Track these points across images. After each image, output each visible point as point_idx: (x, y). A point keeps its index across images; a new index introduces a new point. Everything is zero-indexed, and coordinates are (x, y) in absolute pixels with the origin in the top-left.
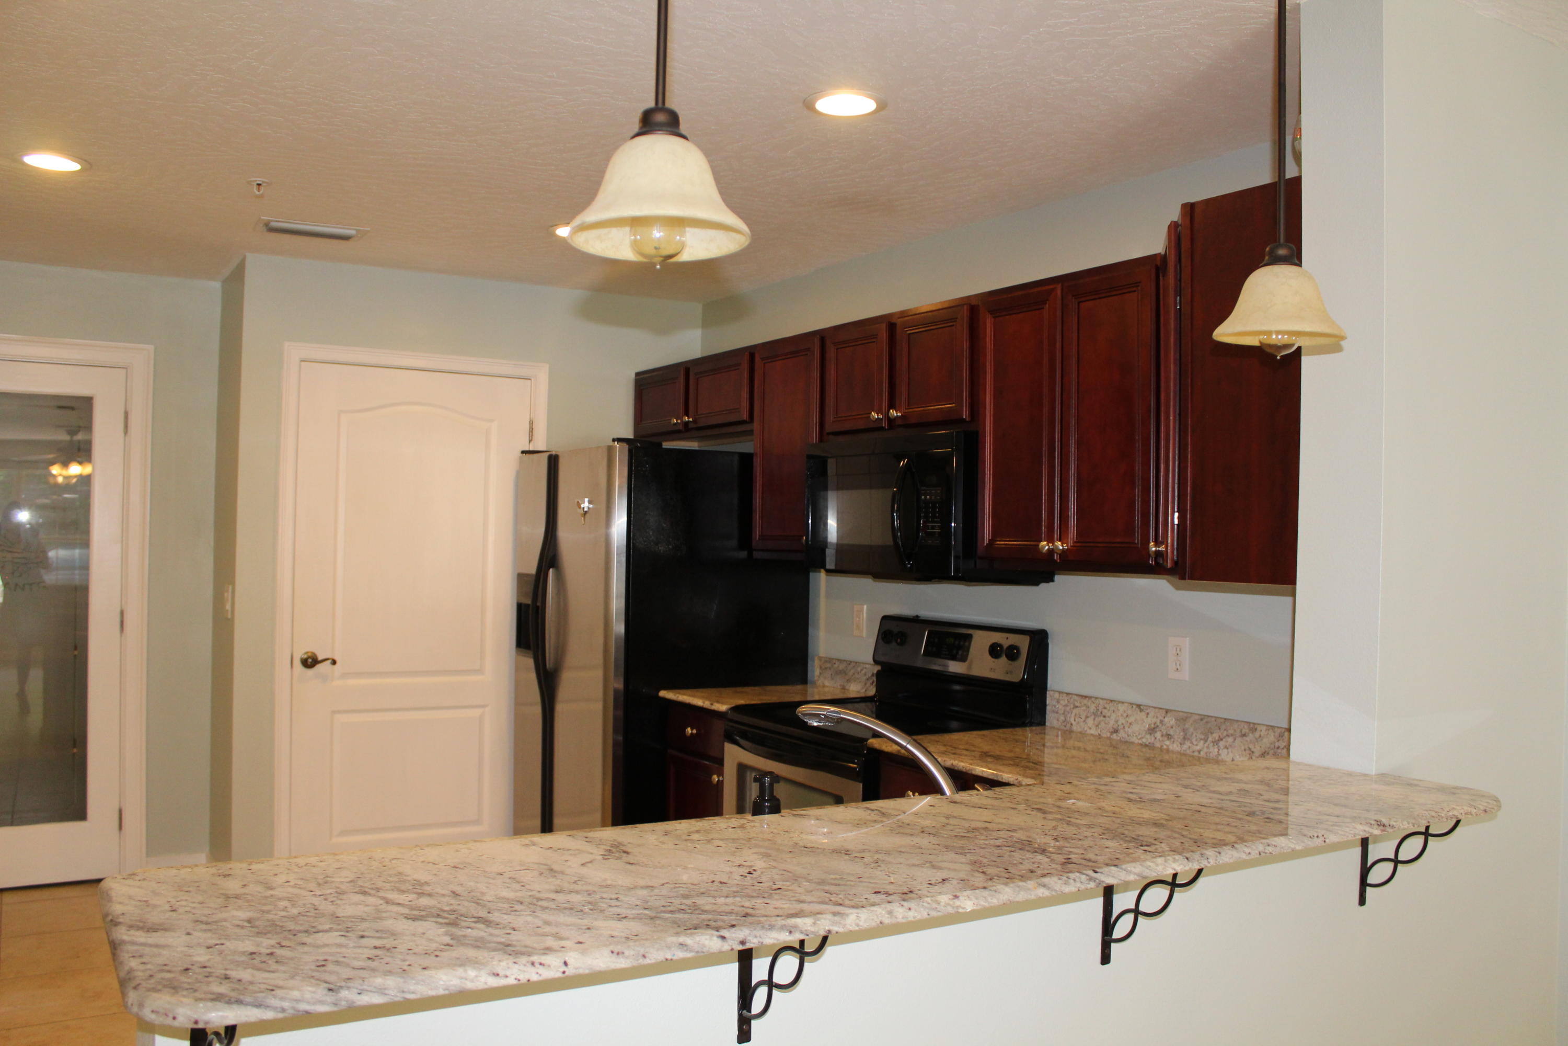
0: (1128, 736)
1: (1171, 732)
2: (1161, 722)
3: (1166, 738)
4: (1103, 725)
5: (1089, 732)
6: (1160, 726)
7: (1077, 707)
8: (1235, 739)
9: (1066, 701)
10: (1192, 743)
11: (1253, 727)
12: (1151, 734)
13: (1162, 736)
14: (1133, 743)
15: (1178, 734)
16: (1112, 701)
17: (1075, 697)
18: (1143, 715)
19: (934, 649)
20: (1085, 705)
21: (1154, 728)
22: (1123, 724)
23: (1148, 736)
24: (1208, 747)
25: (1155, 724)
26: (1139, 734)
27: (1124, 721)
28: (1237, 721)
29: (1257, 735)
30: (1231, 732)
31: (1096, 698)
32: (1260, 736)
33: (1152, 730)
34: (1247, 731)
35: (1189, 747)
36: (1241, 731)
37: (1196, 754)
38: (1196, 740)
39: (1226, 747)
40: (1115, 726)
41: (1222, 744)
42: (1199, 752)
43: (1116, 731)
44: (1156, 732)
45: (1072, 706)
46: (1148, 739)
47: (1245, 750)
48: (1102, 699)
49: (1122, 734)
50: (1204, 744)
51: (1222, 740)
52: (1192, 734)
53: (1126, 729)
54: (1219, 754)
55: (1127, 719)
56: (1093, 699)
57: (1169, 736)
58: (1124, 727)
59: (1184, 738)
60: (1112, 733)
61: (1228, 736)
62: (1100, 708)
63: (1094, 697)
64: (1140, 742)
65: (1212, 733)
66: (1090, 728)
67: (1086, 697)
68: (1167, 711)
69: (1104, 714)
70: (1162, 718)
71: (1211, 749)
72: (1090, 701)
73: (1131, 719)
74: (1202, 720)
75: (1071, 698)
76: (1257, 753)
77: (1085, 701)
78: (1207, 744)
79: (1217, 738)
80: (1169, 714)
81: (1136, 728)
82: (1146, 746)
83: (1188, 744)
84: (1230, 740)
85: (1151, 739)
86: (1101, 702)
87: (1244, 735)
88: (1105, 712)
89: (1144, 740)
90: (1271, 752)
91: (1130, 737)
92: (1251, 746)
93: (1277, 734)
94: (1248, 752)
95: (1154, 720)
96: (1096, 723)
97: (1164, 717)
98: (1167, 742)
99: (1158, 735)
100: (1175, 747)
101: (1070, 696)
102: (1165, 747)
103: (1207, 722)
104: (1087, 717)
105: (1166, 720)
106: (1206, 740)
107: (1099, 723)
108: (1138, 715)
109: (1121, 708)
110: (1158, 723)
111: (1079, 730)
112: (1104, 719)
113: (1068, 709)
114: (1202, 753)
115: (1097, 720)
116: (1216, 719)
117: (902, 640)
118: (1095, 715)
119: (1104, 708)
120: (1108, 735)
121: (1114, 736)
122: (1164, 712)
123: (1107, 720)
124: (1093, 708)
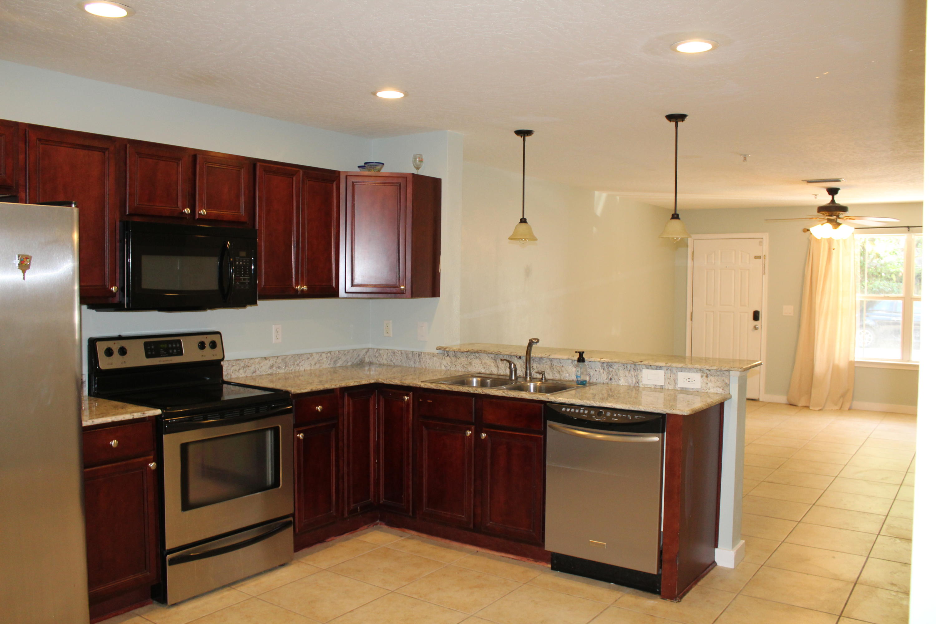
0: (261, 372)
1: (280, 365)
2: (276, 362)
3: (278, 369)
4: (248, 371)
5: (241, 376)
6: (275, 364)
7: (234, 366)
8: (305, 361)
9: (227, 365)
10: (289, 367)
11: (311, 355)
12: (271, 369)
13: (276, 368)
14: (263, 375)
15: (282, 365)
16: (252, 359)
17: (233, 361)
18: (267, 361)
19: (153, 353)
20: (238, 364)
21: (272, 366)
22: (258, 368)
23: (270, 370)
24: (295, 367)
25: (273, 364)
26: (266, 370)
27: (258, 366)
28: (306, 354)
29: (313, 357)
30: (303, 358)
31: (244, 359)
32: (314, 357)
33: (271, 367)
34: (309, 357)
35: (288, 370)
36: (307, 357)
37: (291, 371)
38: (290, 366)
39: (302, 365)
40: (254, 370)
41: (300, 364)
42: (292, 370)
43: (255, 372)
44: (273, 367)
45: (231, 366)
46: (270, 371)
47: (309, 364)
48: (247, 359)
49: (258, 372)
50: (294, 366)
51: (300, 363)
52: (289, 364)
53: (260, 369)
54: (299, 369)
55: (260, 365)
56: (242, 360)
57: (279, 367)
58: (259, 369)
59: (286, 366)
60: (253, 373)
61: (302, 360)
62: (246, 364)
63: (242, 359)
64: (266, 373)
65: (296, 361)
66: (241, 374)
67: (238, 360)
68: (278, 357)
69: (248, 366)
70: (276, 361)
71: (296, 368)
72: (241, 361)
73: (262, 364)
74: (292, 357)
75: (230, 362)
76: (313, 364)
77: (238, 362)
78: (295, 366)
79: (298, 363)
80: (279, 358)
81: (264, 368)
82: (269, 374)
83: (287, 368)
84: (303, 362)
85: (271, 371)
86: (247, 360)
87: (308, 359)
88: (249, 364)
89: (268, 372)
90: (318, 362)
91: (261, 373)
92: (311, 362)
93: (319, 355)
94: (310, 365)
95: (272, 362)
96: (244, 371)
97: (277, 360)
98: (279, 370)
99: (274, 368)
100: (281, 371)
101: (230, 361)
102: (277, 372)
103: (294, 357)
104: (239, 369)
105: (278, 361)
106: (294, 365)
107: (246, 371)
108: (265, 362)
109: (257, 360)
110: (274, 363)
111: (236, 376)
112: (248, 368)
113: (229, 368)
114: (293, 370)
115: (245, 369)
116: (298, 355)
117: (123, 352)
118: (244, 367)
119: (248, 363)
120: (251, 375)
121: (254, 374)
122: (276, 358)
123: (250, 368)
124: (242, 365)
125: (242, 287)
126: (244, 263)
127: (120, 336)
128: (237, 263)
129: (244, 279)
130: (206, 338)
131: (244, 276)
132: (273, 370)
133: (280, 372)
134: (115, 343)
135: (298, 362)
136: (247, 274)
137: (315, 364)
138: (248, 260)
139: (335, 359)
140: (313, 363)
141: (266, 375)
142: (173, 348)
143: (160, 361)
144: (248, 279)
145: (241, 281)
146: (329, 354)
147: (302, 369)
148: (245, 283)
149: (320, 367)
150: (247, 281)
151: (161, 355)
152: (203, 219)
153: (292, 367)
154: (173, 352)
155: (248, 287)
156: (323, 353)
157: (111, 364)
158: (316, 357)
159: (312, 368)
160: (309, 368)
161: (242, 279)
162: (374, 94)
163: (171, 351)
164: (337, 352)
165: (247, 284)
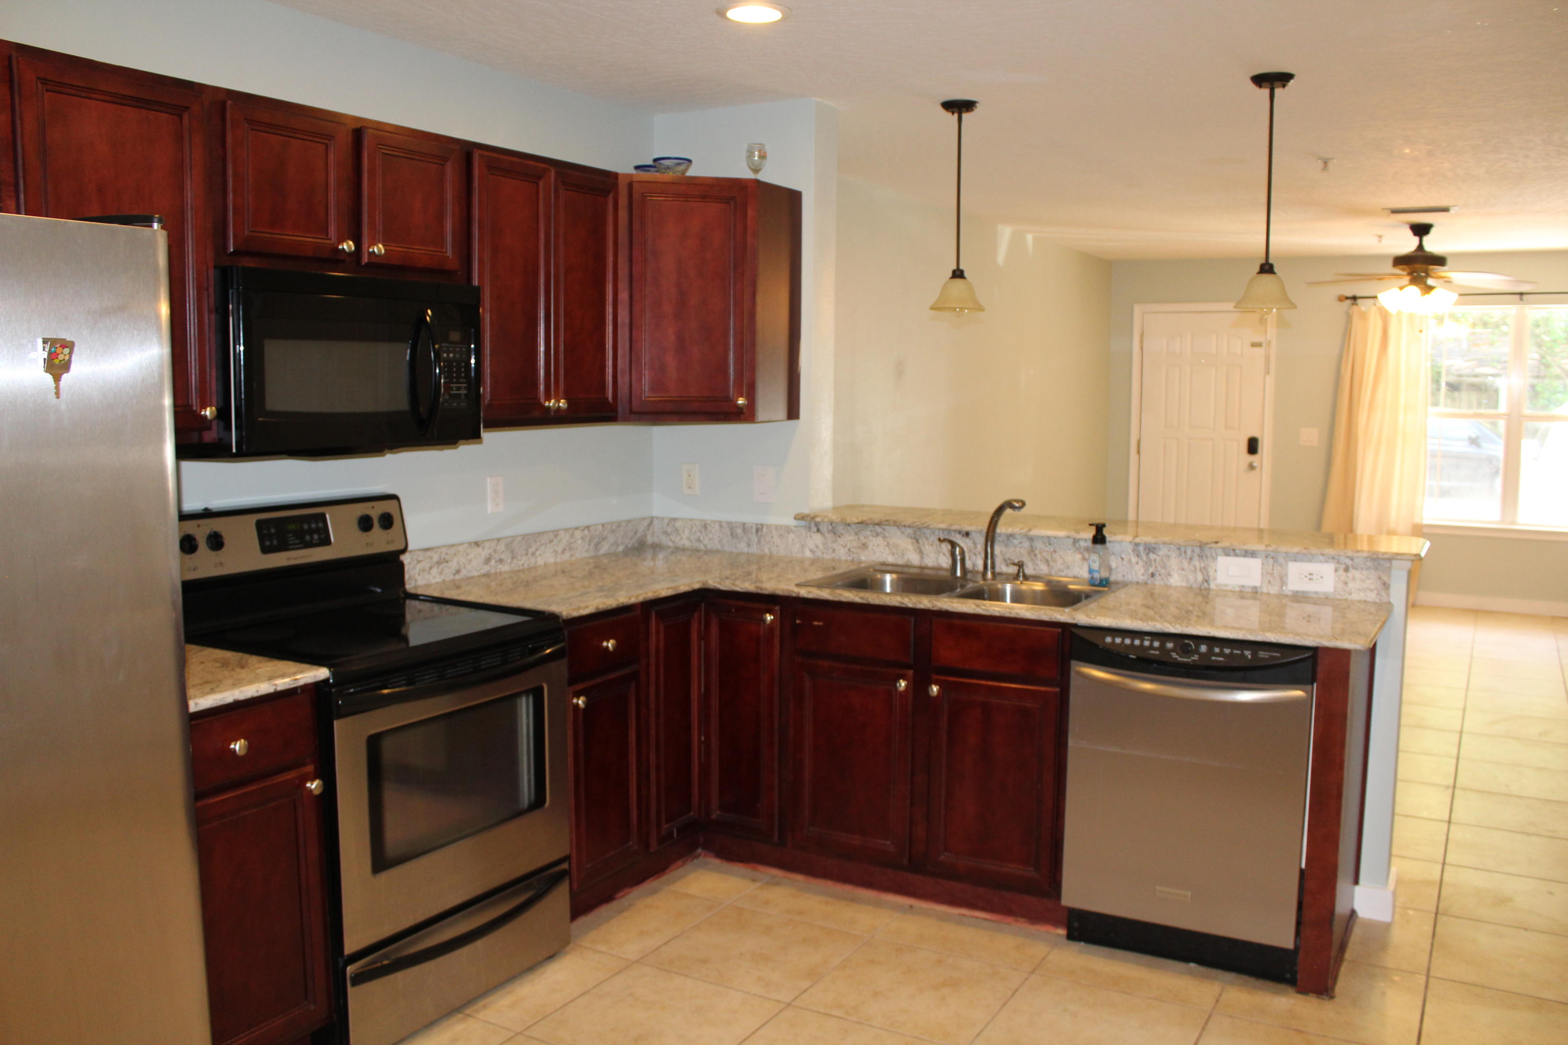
0: (469, 572)
1: (503, 557)
2: (495, 551)
3: (499, 563)
4: (446, 571)
5: (434, 581)
6: (494, 554)
7: (424, 561)
8: (546, 547)
9: (413, 560)
10: (518, 560)
11: (556, 533)
12: (486, 564)
13: (496, 562)
14: (473, 577)
15: (506, 556)
16: (452, 545)
17: (419, 553)
18: (480, 549)
19: (275, 542)
20: (429, 556)
21: (489, 558)
22: (463, 563)
23: (485, 566)
24: (529, 559)
25: (490, 554)
26: (478, 567)
27: (464, 560)
28: (546, 532)
29: (559, 538)
30: (543, 542)
31: (439, 547)
32: (561, 538)
33: (488, 560)
34: (553, 537)
35: (516, 564)
36: (549, 539)
37: (521, 568)
38: (521, 556)
39: (540, 555)
40: (458, 568)
41: (538, 553)
42: (523, 565)
43: (458, 572)
44: (491, 560)
45: (415, 562)
46: (485, 569)
47: (552, 552)
48: (444, 546)
49: (464, 573)
50: (526, 557)
51: (537, 550)
52: (517, 552)
53: (467, 567)
54: (536, 562)
55: (467, 557)
56: (435, 549)
57: (501, 561)
58: (465, 566)
59: (513, 558)
60: (455, 574)
61: (541, 545)
62: (444, 556)
63: (436, 547)
64: (479, 574)
65: (531, 547)
66: (434, 577)
67: (429, 549)
68: (499, 540)
69: (446, 560)
70: (495, 547)
71: (531, 560)
72: (433, 552)
73: (471, 556)
74: (523, 539)
75: (417, 555)
76: (560, 552)
77: (428, 553)
78: (528, 557)
80: (500, 542)
81: (474, 563)
82: (484, 575)
83: (515, 561)
84: (543, 548)
85: (487, 568)
86: (444, 550)
87: (551, 541)
88: (448, 557)
89: (482, 571)
90: (568, 548)
92: (556, 548)
93: (570, 534)
94: (554, 553)
95: (489, 551)
96: (440, 570)
97: (497, 546)
98: (500, 566)
99: (493, 562)
100: (505, 568)
101: (413, 553)
102: (498, 571)
103: (527, 540)
104: (431, 568)
105: (498, 548)
106: (527, 554)
107: (443, 570)
108: (476, 551)
109: (460, 548)
110: (492, 552)
111: (424, 582)
112: (447, 564)
113: (412, 566)
114: (525, 566)
115: (441, 567)
116: (533, 534)
117: (216, 542)
118: (439, 563)
119: (447, 554)
120: (452, 577)
121: (457, 577)
122: (496, 541)
123: (450, 564)
124: (436, 558)
125: (455, 404)
126: (458, 356)
127: (206, 509)
128: (445, 355)
129: (458, 389)
130: (373, 507)
131: (458, 382)
132: (491, 566)
133: (503, 570)
134: (199, 526)
135: (533, 549)
136: (462, 378)
137: (563, 552)
138: (464, 349)
139: (596, 540)
140: (560, 549)
141: (479, 576)
142: (311, 532)
143: (288, 559)
144: (465, 388)
145: (452, 392)
146: (586, 532)
147: (540, 561)
148: (461, 394)
149: (571, 556)
150: (463, 392)
151: (291, 547)
152: (376, 264)
153: (524, 558)
154: (312, 539)
155: (464, 404)
156: (577, 528)
157: (194, 569)
158: (565, 538)
159: (559, 560)
160: (552, 560)
161: (454, 388)
162: (721, 13)
163: (308, 538)
164: (600, 527)
165: (463, 397)
